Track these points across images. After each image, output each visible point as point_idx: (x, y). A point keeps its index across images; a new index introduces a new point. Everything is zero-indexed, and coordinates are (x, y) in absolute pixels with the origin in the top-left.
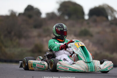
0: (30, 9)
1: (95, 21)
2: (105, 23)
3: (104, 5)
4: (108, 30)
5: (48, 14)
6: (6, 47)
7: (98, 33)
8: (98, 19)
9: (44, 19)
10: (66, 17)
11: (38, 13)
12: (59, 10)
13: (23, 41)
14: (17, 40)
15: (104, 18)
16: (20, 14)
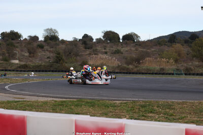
0: (86, 36)
1: (126, 44)
2: (132, 45)
3: (131, 33)
4: (133, 49)
5: (97, 39)
6: (66, 63)
7: (127, 51)
8: (128, 42)
9: (95, 42)
10: (109, 41)
11: (91, 39)
12: (104, 37)
13: (78, 58)
14: (75, 58)
15: (132, 42)
16: (79, 40)
